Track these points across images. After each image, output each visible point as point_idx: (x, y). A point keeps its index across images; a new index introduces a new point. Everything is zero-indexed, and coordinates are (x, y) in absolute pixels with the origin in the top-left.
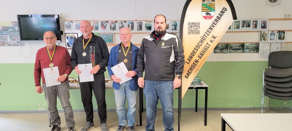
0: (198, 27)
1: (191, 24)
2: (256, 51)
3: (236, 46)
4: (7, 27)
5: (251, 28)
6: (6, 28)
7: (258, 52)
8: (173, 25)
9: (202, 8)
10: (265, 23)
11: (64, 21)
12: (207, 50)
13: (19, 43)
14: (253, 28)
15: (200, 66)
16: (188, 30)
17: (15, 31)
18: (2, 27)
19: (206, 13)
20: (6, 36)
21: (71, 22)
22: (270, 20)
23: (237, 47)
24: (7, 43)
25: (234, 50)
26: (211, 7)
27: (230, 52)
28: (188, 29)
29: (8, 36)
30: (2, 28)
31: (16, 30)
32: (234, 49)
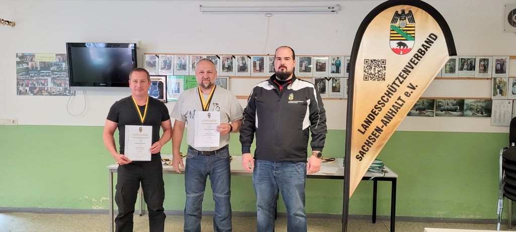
0: (382, 67)
1: (370, 62)
2: (486, 115)
3: (448, 104)
4: (48, 64)
5: (476, 73)
6: (47, 66)
7: (489, 116)
8: (333, 64)
9: (391, 34)
10: (503, 64)
11: (145, 54)
12: (398, 109)
13: (67, 92)
14: (479, 73)
15: (384, 139)
16: (365, 73)
17: (61, 71)
18: (40, 62)
19: (398, 43)
20: (46, 78)
21: (156, 55)
22: (512, 57)
23: (451, 106)
24: (47, 91)
25: (444, 112)
26: (408, 32)
27: (437, 115)
28: (365, 71)
29: (49, 79)
30: (40, 65)
31: (64, 69)
32: (445, 110)
